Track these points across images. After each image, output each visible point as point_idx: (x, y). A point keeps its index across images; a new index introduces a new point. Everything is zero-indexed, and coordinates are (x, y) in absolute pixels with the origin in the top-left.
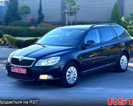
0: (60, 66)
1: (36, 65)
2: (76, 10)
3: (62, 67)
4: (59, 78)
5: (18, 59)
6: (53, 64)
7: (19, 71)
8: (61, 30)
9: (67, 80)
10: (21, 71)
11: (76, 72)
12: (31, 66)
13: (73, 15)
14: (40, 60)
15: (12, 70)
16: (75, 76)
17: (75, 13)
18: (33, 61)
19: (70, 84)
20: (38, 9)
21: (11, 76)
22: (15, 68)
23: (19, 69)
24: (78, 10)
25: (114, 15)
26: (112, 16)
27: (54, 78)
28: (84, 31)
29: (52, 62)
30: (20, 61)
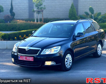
0: (61, 54)
1: (41, 54)
2: (43, 9)
3: (63, 54)
4: (60, 64)
5: (25, 49)
6: (55, 52)
7: (26, 59)
8: (52, 24)
9: (66, 65)
10: (28, 59)
11: (71, 58)
12: (37, 55)
13: (40, 13)
14: (44, 50)
15: (19, 58)
16: (70, 61)
17: (42, 11)
18: (39, 50)
19: (68, 68)
20: (10, 8)
21: (17, 63)
22: (22, 57)
23: (26, 58)
24: (44, 9)
25: (71, 12)
26: (70, 14)
27: (56, 64)
28: (73, 25)
29: (55, 51)
30: (26, 51)
